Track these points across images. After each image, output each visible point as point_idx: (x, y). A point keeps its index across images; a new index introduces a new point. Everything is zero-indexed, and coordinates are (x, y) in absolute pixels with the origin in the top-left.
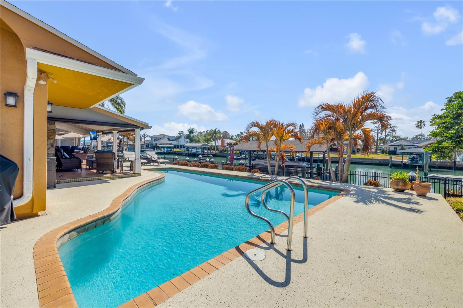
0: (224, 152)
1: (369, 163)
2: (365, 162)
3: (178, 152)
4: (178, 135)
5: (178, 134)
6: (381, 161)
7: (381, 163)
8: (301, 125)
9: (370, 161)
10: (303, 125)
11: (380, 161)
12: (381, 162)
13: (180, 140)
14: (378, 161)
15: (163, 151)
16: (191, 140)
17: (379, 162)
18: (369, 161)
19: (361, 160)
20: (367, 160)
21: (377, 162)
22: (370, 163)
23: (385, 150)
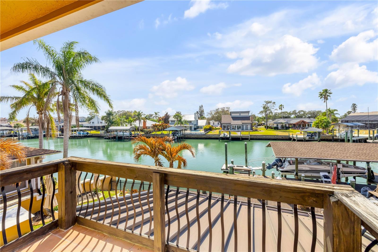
0: (150, 133)
1: (275, 138)
2: (272, 138)
3: (96, 135)
4: (89, 116)
5: (89, 114)
7: (283, 139)
8: (201, 106)
9: (275, 137)
10: (202, 106)
12: (283, 137)
13: (92, 121)
15: (77, 134)
16: (111, 122)
19: (269, 137)
21: (281, 138)
23: (269, 126)
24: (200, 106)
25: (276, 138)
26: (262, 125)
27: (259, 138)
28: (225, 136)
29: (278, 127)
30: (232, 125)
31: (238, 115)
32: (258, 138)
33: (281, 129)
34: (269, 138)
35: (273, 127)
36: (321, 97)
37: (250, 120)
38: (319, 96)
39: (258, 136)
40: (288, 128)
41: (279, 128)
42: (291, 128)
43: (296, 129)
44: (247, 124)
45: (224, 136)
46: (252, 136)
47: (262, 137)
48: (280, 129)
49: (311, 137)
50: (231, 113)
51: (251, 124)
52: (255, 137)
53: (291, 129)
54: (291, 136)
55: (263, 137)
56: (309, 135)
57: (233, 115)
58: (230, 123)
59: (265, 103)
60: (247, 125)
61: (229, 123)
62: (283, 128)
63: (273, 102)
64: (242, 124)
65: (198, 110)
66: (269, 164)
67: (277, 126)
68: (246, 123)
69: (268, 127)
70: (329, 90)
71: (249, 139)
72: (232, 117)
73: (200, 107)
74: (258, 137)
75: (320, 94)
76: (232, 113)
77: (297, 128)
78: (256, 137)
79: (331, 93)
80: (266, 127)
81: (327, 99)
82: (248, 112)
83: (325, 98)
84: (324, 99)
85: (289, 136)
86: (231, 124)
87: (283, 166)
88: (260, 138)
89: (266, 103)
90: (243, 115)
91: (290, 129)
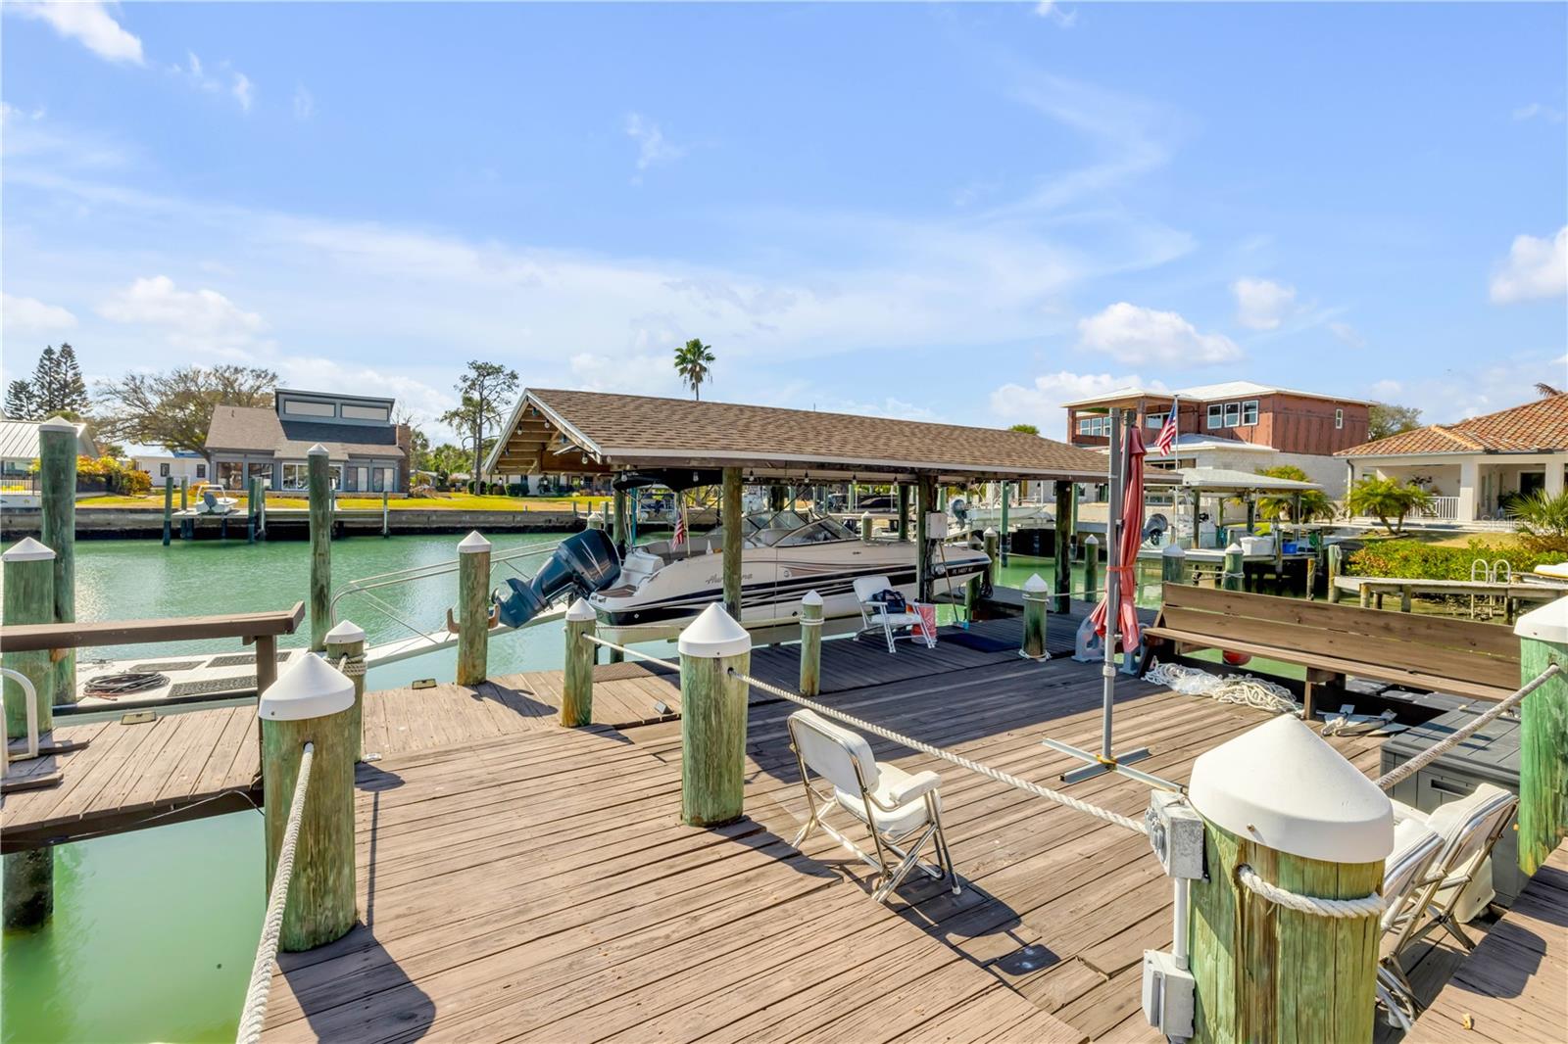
2: (504, 525)
6: (551, 518)
7: (551, 525)
8: (57, 349)
9: (518, 519)
10: (67, 352)
11: (547, 518)
12: (550, 521)
14: (543, 519)
17: (546, 521)
18: (516, 520)
19: (492, 519)
20: (510, 518)
21: (541, 521)
22: (520, 527)
23: (488, 482)
24: (49, 352)
25: (522, 525)
26: (454, 486)
27: (442, 525)
28: (216, 510)
29: (527, 486)
30: (281, 460)
31: (324, 413)
32: (435, 526)
33: (538, 493)
34: (487, 525)
35: (505, 485)
36: (682, 366)
37: (395, 444)
38: (677, 365)
39: (434, 518)
40: (568, 491)
41: (530, 488)
42: (578, 491)
43: (596, 493)
44: (377, 464)
45: (211, 513)
46: (404, 518)
47: (458, 519)
48: (535, 496)
49: (657, 511)
50: (281, 396)
51: (399, 461)
52: (421, 519)
53: (578, 494)
54: (582, 514)
55: (460, 522)
56: (649, 506)
57: (294, 410)
58: (272, 453)
59: (473, 374)
60: (375, 468)
61: (262, 447)
62: (546, 489)
63: (509, 372)
64: (347, 458)
65: (28, 374)
66: (512, 583)
67: (524, 482)
68: (372, 458)
69: (483, 484)
70: (706, 348)
71: (385, 531)
72: (286, 424)
73: (50, 359)
74: (433, 522)
75: (678, 357)
76: (286, 400)
77: (598, 490)
78: (425, 519)
79: (713, 359)
80: (477, 487)
81: (699, 379)
82: (387, 404)
83: (692, 376)
84: (691, 379)
85: (576, 513)
86: (276, 455)
87: (619, 583)
88: (447, 525)
89: (477, 374)
90: (351, 414)
91: (575, 494)
